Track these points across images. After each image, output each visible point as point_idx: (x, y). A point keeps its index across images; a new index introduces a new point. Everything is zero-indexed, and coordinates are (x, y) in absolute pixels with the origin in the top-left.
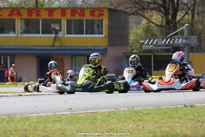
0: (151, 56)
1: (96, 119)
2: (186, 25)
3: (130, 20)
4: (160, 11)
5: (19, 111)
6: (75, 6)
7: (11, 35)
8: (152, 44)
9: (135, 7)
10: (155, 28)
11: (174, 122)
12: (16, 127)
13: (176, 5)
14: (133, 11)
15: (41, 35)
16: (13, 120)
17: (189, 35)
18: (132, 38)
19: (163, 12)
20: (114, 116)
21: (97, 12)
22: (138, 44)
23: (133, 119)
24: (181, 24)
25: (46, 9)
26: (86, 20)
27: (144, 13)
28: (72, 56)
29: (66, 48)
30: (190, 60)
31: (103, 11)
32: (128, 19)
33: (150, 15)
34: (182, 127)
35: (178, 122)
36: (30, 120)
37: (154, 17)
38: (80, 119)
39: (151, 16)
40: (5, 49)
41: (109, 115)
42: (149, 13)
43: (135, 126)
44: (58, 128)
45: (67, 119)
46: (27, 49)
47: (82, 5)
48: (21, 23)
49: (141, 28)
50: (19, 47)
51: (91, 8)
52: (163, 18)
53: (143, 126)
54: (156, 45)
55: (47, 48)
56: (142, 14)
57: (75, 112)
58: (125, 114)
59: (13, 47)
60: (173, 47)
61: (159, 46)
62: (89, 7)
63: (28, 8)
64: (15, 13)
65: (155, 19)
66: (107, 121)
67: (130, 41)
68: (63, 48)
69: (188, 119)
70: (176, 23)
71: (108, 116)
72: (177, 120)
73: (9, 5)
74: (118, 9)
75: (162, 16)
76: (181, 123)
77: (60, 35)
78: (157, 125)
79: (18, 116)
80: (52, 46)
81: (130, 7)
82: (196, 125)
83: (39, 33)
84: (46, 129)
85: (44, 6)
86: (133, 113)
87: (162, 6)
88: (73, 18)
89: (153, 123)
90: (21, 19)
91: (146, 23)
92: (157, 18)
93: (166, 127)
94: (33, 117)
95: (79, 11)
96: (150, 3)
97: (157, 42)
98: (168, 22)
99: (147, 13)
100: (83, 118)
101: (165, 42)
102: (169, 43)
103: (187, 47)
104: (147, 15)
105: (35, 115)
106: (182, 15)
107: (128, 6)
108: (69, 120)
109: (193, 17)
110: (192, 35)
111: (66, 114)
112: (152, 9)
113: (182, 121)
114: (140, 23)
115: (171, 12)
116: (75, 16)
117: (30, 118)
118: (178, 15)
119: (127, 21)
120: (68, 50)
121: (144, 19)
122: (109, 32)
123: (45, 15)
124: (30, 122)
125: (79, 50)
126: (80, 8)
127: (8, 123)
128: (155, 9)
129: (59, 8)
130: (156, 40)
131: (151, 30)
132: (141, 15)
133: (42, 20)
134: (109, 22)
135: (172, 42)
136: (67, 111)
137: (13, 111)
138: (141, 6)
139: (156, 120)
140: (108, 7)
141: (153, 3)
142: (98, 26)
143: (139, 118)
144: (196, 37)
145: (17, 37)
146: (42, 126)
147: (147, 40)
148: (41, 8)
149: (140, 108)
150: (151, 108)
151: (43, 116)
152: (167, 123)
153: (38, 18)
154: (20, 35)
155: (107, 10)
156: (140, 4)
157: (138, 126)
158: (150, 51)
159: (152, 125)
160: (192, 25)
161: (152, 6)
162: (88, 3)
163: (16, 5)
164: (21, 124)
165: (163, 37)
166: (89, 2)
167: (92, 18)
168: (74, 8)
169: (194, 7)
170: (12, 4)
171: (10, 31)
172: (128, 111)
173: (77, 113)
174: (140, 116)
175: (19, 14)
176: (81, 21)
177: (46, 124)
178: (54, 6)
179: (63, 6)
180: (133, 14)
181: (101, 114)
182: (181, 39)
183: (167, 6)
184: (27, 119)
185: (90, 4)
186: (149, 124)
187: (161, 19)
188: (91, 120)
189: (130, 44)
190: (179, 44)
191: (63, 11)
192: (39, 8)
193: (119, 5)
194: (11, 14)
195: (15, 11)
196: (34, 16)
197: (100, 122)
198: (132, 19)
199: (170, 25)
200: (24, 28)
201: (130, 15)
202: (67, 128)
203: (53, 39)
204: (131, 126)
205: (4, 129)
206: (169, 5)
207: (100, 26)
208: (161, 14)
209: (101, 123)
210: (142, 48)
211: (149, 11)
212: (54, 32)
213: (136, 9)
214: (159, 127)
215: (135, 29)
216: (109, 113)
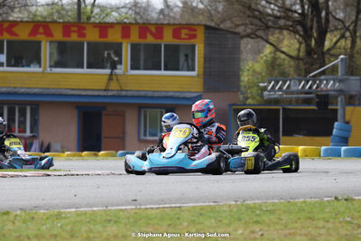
0: (278, 110)
1: (178, 219)
2: (342, 56)
3: (242, 46)
4: (296, 32)
5: (44, 202)
6: (147, 20)
7: (34, 69)
8: (280, 89)
9: (252, 24)
10: (286, 62)
11: (316, 227)
12: (39, 230)
13: (323, 21)
14: (249, 31)
15: (85, 70)
16: (33, 218)
17: (347, 74)
18: (245, 78)
19: (302, 33)
20: (211, 215)
21: (184, 32)
22: (256, 88)
23: (243, 221)
24: (332, 55)
25: (95, 25)
26: (165, 46)
27: (268, 35)
28: (140, 107)
29: (130, 93)
30: (347, 118)
31: (195, 30)
32: (240, 44)
33: (278, 38)
34: (330, 235)
35: (324, 227)
36: (64, 218)
37: (286, 42)
38: (150, 219)
39: (281, 41)
40: (23, 94)
41: (201, 212)
42: (276, 36)
43: (247, 232)
44: (112, 234)
45: (128, 218)
46: (60, 95)
47: (159, 19)
48: (51, 48)
49: (262, 61)
50: (46, 91)
51: (174, 24)
52: (300, 43)
53: (260, 233)
54: (288, 91)
55: (96, 93)
56: (265, 38)
57: (143, 207)
58: (231, 211)
59: (35, 90)
60: (317, 95)
61: (293, 93)
62: (172, 22)
63: (63, 23)
64: (41, 30)
65: (287, 46)
66: (199, 223)
67: (242, 84)
68: (124, 93)
69: (340, 222)
70: (323, 53)
71: (201, 214)
72: (321, 224)
73: (31, 16)
74: (222, 26)
75: (298, 41)
76: (328, 229)
77: (120, 70)
78: (287, 232)
79: (42, 211)
80: (105, 90)
81: (242, 25)
82: (355, 232)
83: (83, 67)
84: (91, 235)
85: (92, 20)
86: (243, 209)
87: (300, 23)
88: (142, 41)
89: (278, 227)
90: (51, 42)
91: (271, 53)
92: (290, 44)
93: (301, 235)
94: (70, 213)
95: (153, 30)
96: (279, 18)
97: (289, 86)
98: (309, 52)
99: (272, 34)
100: (155, 218)
101: (304, 86)
102: (310, 87)
103: (343, 97)
104: (272, 39)
105: (73, 210)
106: (335, 40)
107: (240, 23)
108: (131, 220)
109: (353, 43)
110: (352, 74)
111: (126, 209)
112: (281, 28)
113: (330, 225)
114: (260, 52)
115: (315, 35)
116: (145, 37)
117: (63, 215)
118: (327, 39)
119: (237, 49)
120: (132, 97)
121: (268, 45)
122: (205, 68)
123: (92, 36)
124: (63, 221)
125: (152, 97)
126: (155, 24)
127: (24, 223)
128: (286, 28)
129: (118, 23)
130: (288, 83)
131: (279, 65)
132: (262, 38)
133: (89, 44)
134: (205, 50)
135: (315, 86)
136: (129, 204)
137: (34, 203)
138: (263, 22)
139: (283, 222)
140: (204, 23)
141: (284, 18)
142: (187, 56)
143: (255, 219)
144: (358, 78)
145: (43, 73)
146: (84, 229)
147: (273, 83)
148: (87, 23)
149: (257, 202)
150: (277, 201)
151: (85, 213)
152: (303, 227)
153: (81, 39)
154: (48, 70)
155: (203, 27)
156: (260, 20)
157: (252, 232)
158: (276, 101)
159: (278, 230)
160: (351, 57)
161: (282, 22)
162: (169, 16)
163: (42, 16)
164: (48, 226)
165: (300, 78)
166: (172, 14)
167: (176, 42)
168: (144, 24)
169: (355, 26)
170: (35, 15)
171: (32, 63)
172: (236, 206)
173: (146, 209)
174: (257, 215)
175: (48, 33)
176: (158, 47)
177: (92, 227)
178: (109, 20)
179: (126, 20)
180: (248, 36)
181: (189, 210)
182: (332, 82)
183: (309, 24)
184: (59, 216)
185: (174, 18)
186: (272, 228)
187: (297, 46)
188: (171, 219)
189: (242, 89)
190: (328, 90)
191: (125, 28)
192: (83, 23)
193: (223, 21)
194: (34, 32)
195: (42, 26)
196: (74, 37)
197: (185, 224)
198: (247, 45)
199: (313, 58)
200: (56, 57)
201: (242, 37)
202: (129, 233)
203: (107, 77)
204: (240, 232)
205: (18, 234)
206: (312, 21)
207: (190, 56)
208: (297, 36)
209: (188, 226)
210: (262, 96)
211: (277, 31)
212: (109, 65)
213: (253, 27)
214: (290, 234)
215: (250, 64)
216: (202, 208)
